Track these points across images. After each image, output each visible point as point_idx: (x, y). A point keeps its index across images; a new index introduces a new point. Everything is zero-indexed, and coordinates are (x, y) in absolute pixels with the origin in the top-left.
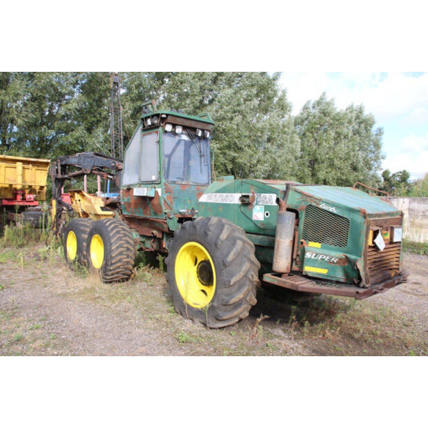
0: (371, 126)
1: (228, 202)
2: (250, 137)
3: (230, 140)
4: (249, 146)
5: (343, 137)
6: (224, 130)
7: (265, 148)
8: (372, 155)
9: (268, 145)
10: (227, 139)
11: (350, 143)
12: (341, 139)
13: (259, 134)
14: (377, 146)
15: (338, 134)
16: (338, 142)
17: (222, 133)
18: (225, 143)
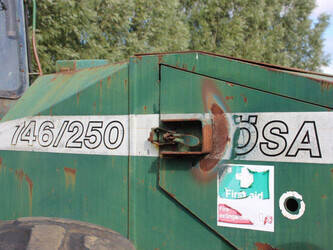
0: (309, 10)
1: (101, 151)
2: (100, 22)
3: (64, 27)
4: (98, 39)
5: (257, 27)
6: (50, 8)
7: (127, 44)
8: (305, 59)
9: (133, 38)
10: (57, 25)
11: (271, 38)
12: (254, 30)
13: (117, 17)
14: (316, 42)
15: (251, 22)
16: (250, 36)
17: (47, 14)
18: (53, 32)
